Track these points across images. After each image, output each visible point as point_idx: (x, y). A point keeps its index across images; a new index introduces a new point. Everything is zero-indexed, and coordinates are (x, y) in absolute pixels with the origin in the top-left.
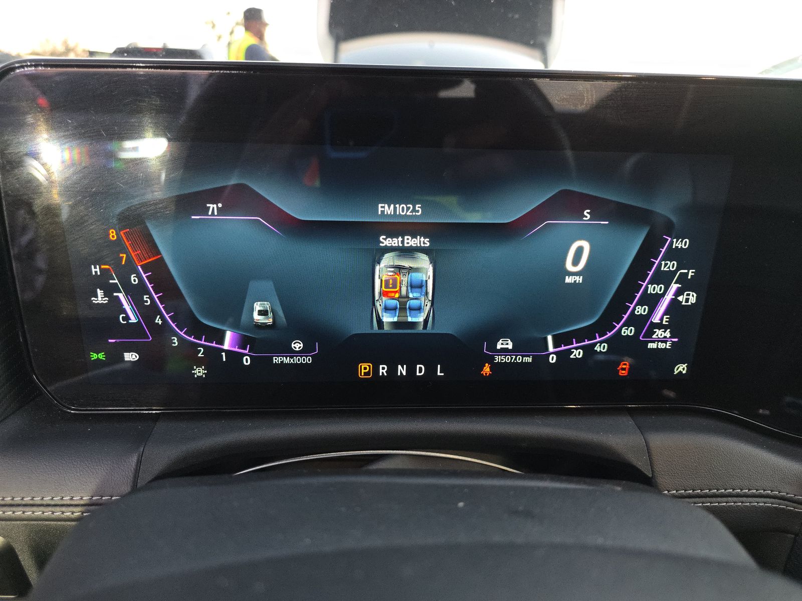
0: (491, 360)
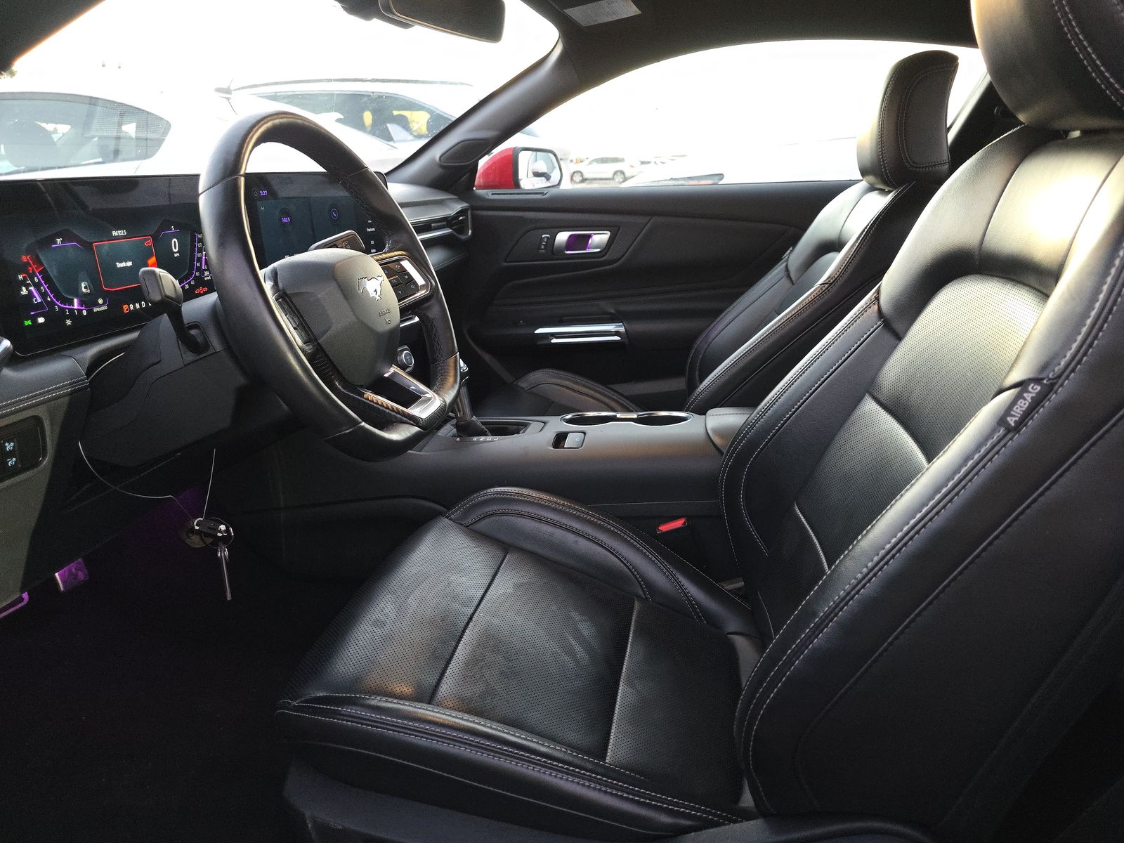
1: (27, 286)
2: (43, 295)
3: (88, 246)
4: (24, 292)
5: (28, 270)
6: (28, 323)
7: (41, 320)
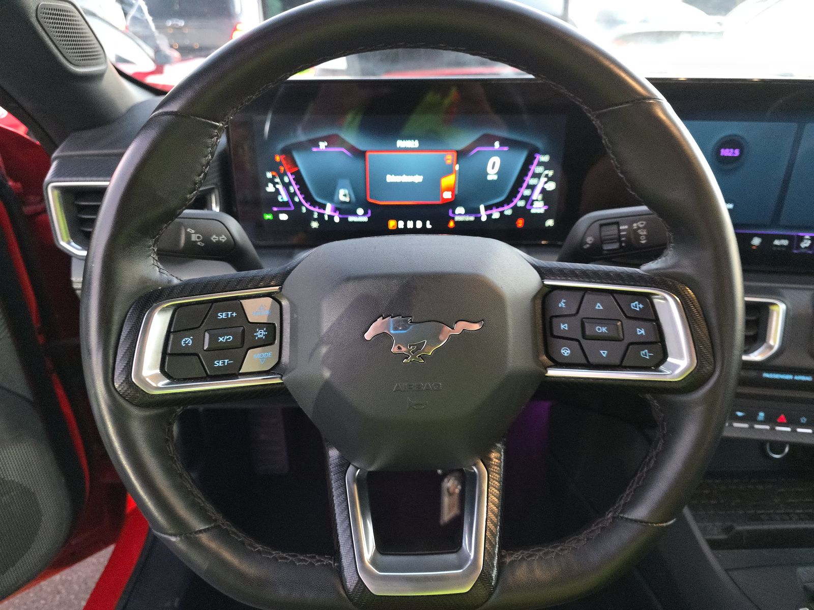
0: (453, 219)
1: (275, 184)
2: (292, 195)
3: (360, 155)
4: (270, 188)
5: (279, 170)
6: (268, 217)
7: (283, 217)
